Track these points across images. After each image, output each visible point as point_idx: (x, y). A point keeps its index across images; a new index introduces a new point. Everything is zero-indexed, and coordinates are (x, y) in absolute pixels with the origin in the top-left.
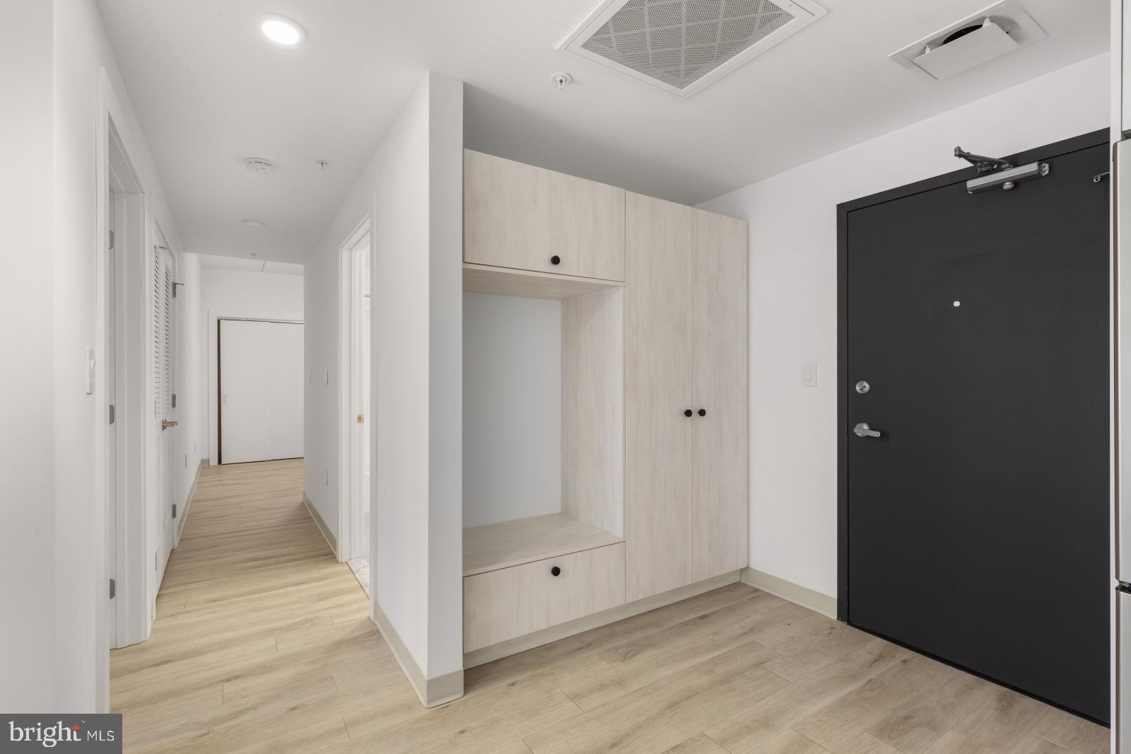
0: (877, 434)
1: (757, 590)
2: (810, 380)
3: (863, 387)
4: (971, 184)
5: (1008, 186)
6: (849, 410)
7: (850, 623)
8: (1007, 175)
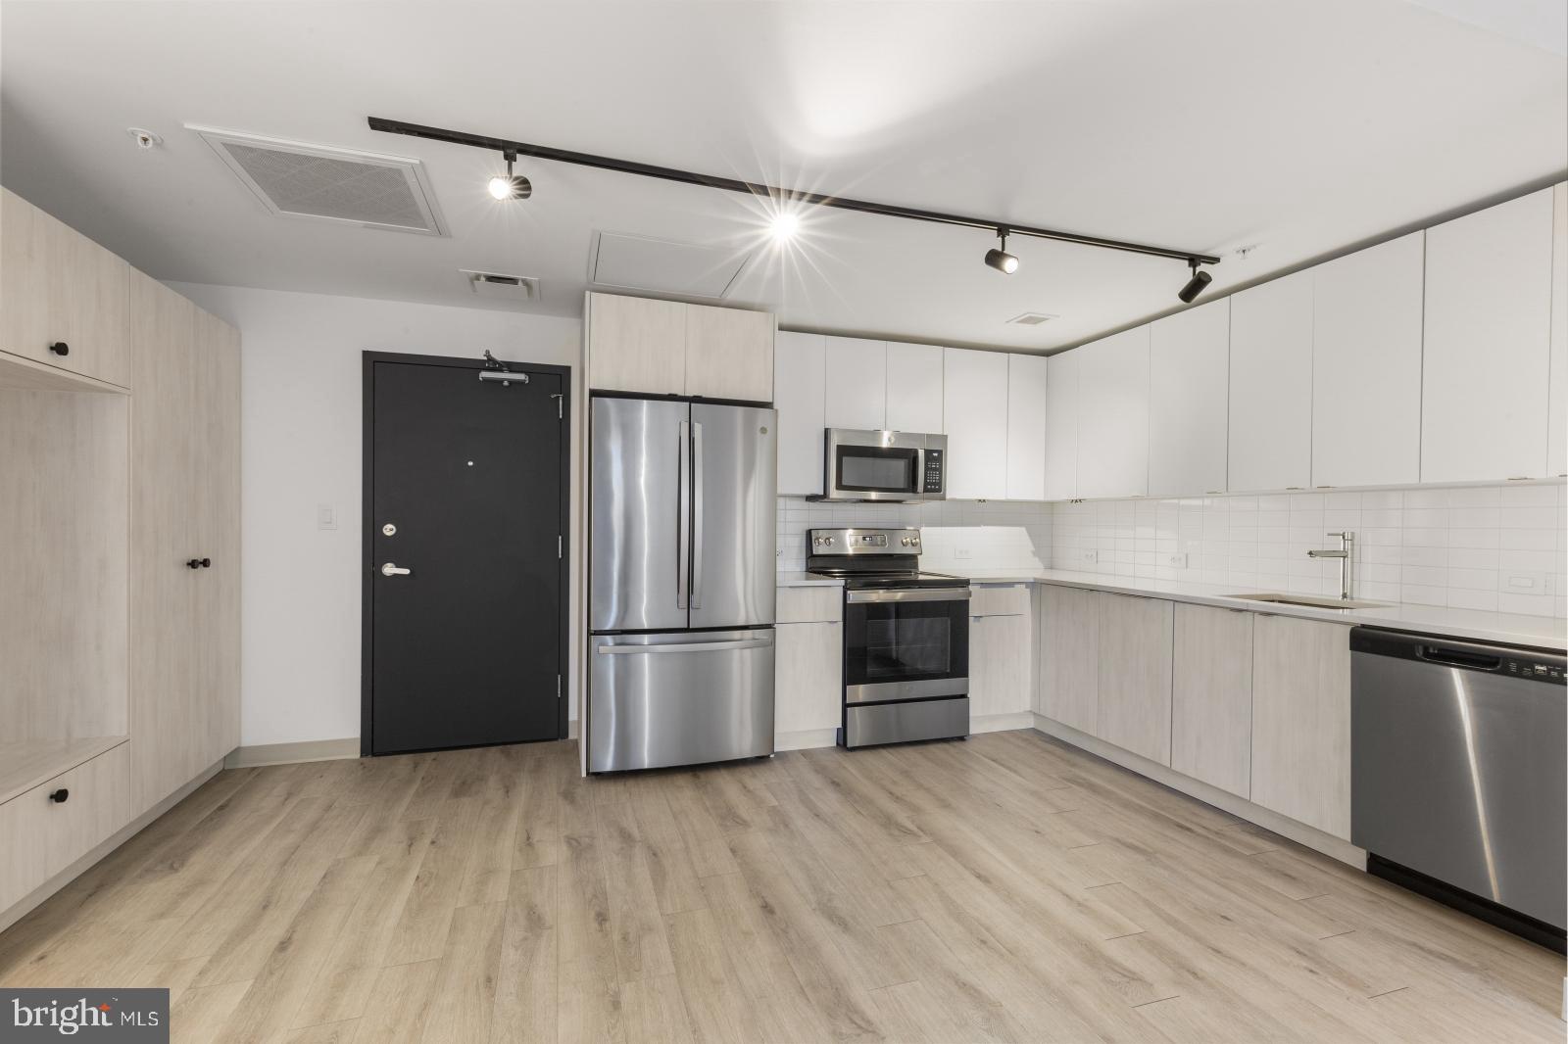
0: (407, 571)
1: (254, 769)
2: (330, 523)
3: (389, 530)
4: (484, 374)
5: (506, 383)
6: (374, 551)
7: (374, 755)
8: (506, 376)
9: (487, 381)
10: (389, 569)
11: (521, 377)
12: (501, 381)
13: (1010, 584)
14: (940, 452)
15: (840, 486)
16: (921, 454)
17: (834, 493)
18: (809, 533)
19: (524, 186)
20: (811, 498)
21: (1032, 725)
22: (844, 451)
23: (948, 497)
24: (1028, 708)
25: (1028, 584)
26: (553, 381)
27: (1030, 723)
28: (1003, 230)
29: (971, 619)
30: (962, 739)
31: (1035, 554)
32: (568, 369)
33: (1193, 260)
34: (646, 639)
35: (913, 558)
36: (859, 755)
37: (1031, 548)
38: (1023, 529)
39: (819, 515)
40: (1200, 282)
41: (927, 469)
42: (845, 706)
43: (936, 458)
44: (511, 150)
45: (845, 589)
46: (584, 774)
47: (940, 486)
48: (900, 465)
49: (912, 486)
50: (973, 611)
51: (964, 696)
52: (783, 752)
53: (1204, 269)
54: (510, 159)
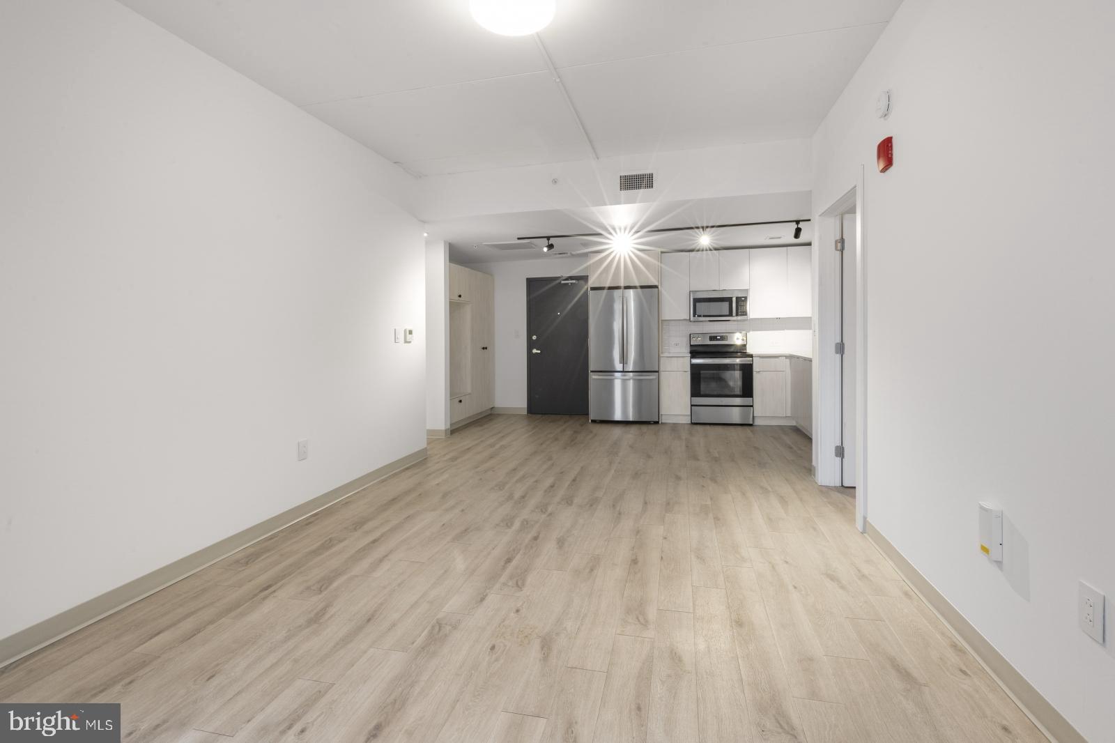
0: (539, 352)
2: (518, 336)
3: (535, 337)
4: (563, 282)
5: (570, 284)
6: (530, 345)
7: (531, 414)
8: (570, 282)
9: (563, 284)
10: (535, 351)
11: (574, 281)
12: (568, 284)
13: (777, 357)
14: (744, 297)
15: (696, 316)
16: (734, 300)
17: (693, 319)
18: (690, 335)
19: (552, 246)
22: (696, 301)
23: (748, 317)
25: (786, 357)
26: (585, 281)
27: (794, 423)
29: (754, 373)
30: (751, 425)
32: (588, 277)
33: (799, 222)
35: (744, 346)
39: (695, 327)
40: (798, 231)
41: (737, 305)
42: (692, 406)
43: (741, 301)
44: (548, 238)
45: (692, 358)
46: (590, 422)
47: (744, 312)
48: (726, 304)
49: (730, 313)
50: (755, 368)
51: (752, 406)
52: (663, 421)
53: (801, 225)
54: (548, 240)
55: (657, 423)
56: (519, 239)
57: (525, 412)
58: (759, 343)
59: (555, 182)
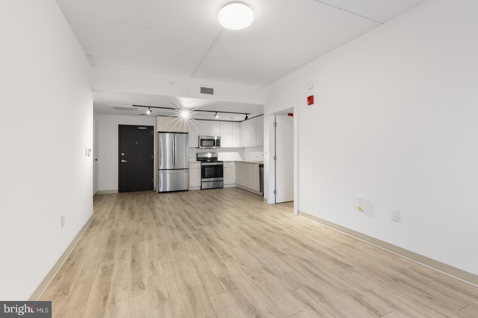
0: (126, 161)
2: (113, 153)
3: (123, 154)
4: (139, 128)
6: (120, 158)
7: (120, 192)
8: (143, 128)
9: (139, 129)
10: (123, 161)
11: (145, 128)
12: (142, 129)
13: (231, 162)
14: (219, 140)
15: (201, 146)
16: (216, 140)
17: (200, 147)
18: (197, 154)
19: (151, 111)
20: (197, 148)
21: (236, 186)
22: (202, 140)
23: (221, 147)
24: (235, 183)
25: (234, 162)
26: (151, 128)
27: (235, 186)
28: (216, 112)
29: (224, 168)
30: (222, 188)
31: (240, 157)
32: (153, 126)
33: (246, 114)
34: (168, 171)
35: (217, 158)
36: (205, 190)
37: (240, 156)
38: (238, 153)
39: (199, 151)
40: (247, 117)
41: (217, 142)
42: (201, 182)
43: (218, 141)
44: (149, 107)
45: (201, 163)
46: (157, 193)
47: (219, 145)
48: (212, 142)
49: (214, 145)
50: (224, 166)
51: (223, 181)
52: (191, 190)
53: (248, 115)
54: (149, 108)
55: (187, 190)
56: (133, 106)
57: (117, 192)
58: (222, 157)
59: (172, 84)
